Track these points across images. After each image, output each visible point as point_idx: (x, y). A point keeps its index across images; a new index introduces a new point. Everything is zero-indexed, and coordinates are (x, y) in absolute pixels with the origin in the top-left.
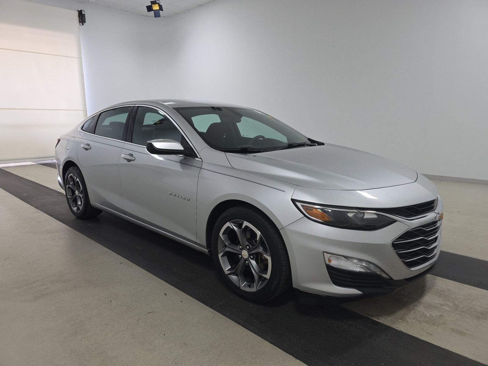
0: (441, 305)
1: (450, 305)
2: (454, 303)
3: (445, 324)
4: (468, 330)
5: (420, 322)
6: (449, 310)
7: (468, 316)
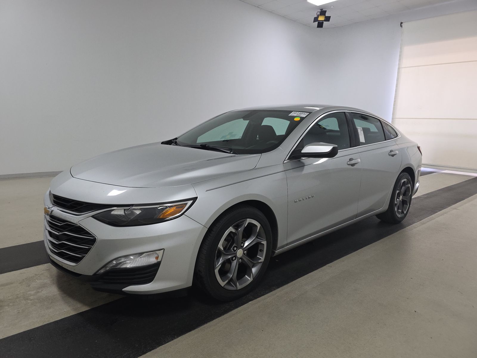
0: (38, 292)
1: (32, 296)
2: (31, 300)
3: (20, 283)
4: (1, 289)
5: (36, 275)
6: (28, 293)
7: (10, 298)
